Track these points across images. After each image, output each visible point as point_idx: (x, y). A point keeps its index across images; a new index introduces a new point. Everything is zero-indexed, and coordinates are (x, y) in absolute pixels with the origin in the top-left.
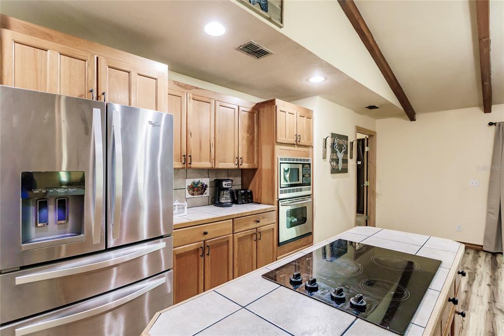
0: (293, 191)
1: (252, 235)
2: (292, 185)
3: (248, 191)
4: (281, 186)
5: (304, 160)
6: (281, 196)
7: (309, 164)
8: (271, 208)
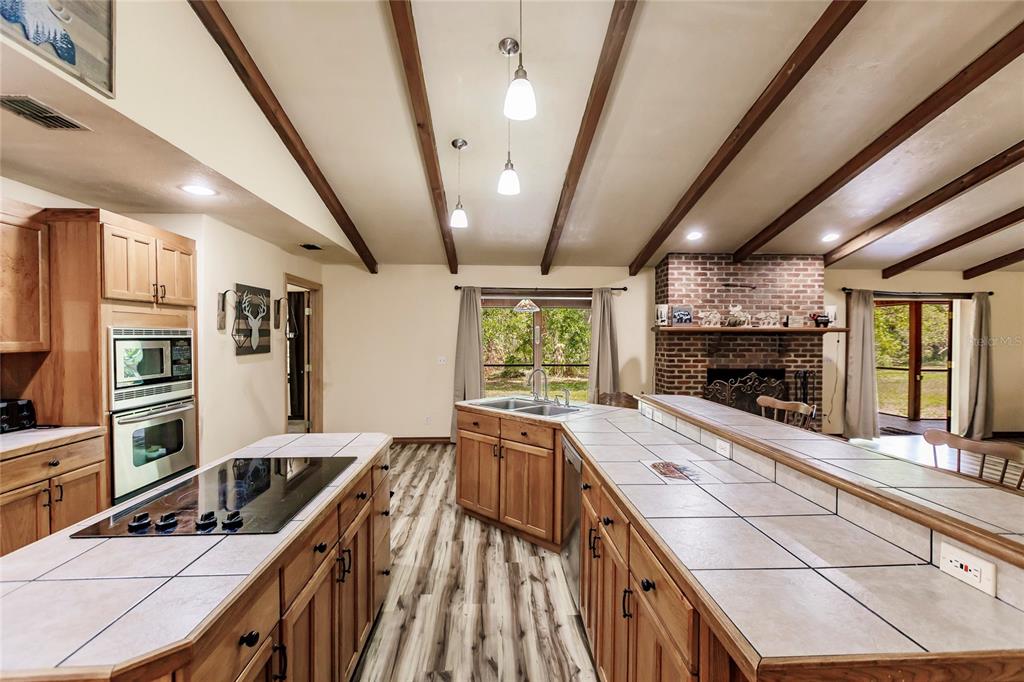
0: (150, 393)
1: (36, 496)
2: (147, 382)
3: (20, 403)
4: (118, 386)
5: (176, 333)
6: (117, 405)
7: (188, 340)
8: (91, 432)
